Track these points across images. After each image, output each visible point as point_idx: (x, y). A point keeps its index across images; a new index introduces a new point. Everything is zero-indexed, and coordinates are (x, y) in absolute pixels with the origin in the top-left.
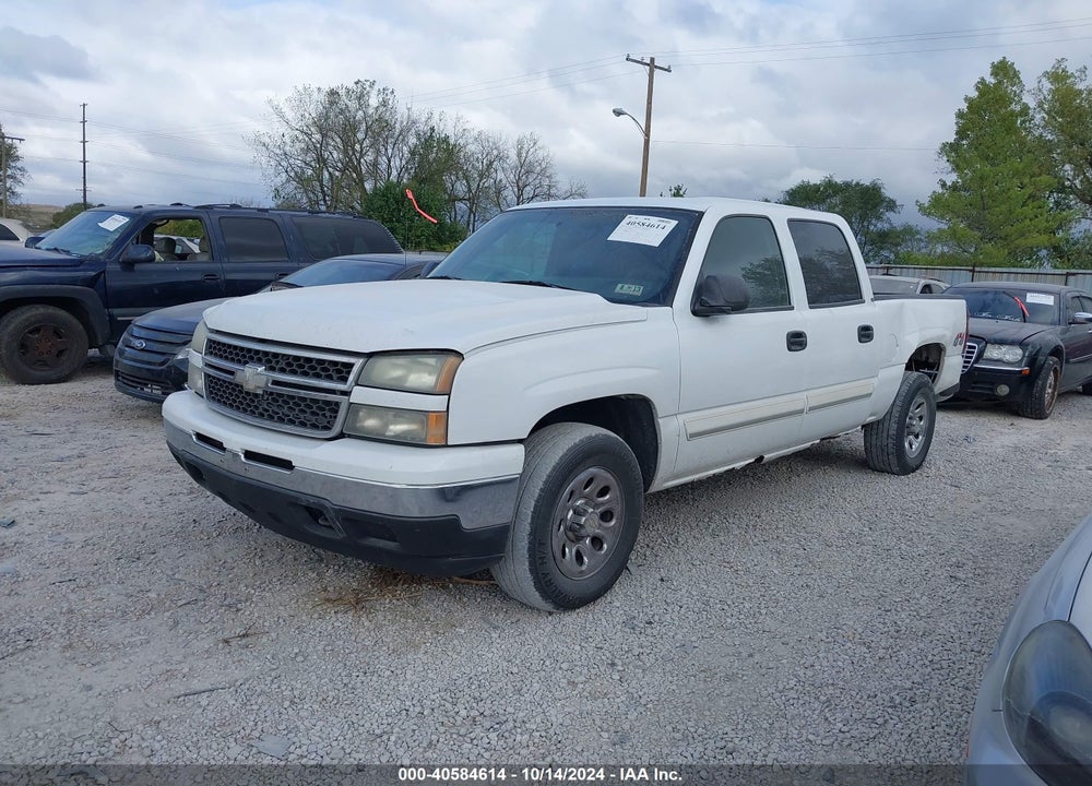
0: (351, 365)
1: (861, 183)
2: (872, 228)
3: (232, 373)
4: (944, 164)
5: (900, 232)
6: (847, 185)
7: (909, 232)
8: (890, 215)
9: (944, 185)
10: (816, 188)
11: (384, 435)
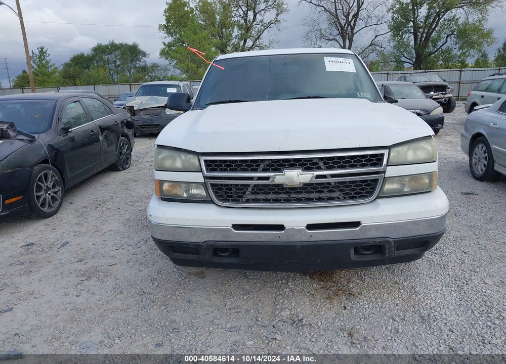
0: (382, 155)
1: (128, 44)
2: (138, 65)
3: (267, 178)
4: (163, 34)
5: (151, 67)
6: (121, 45)
7: (155, 66)
8: (145, 59)
9: (165, 44)
10: (107, 47)
11: (402, 192)
